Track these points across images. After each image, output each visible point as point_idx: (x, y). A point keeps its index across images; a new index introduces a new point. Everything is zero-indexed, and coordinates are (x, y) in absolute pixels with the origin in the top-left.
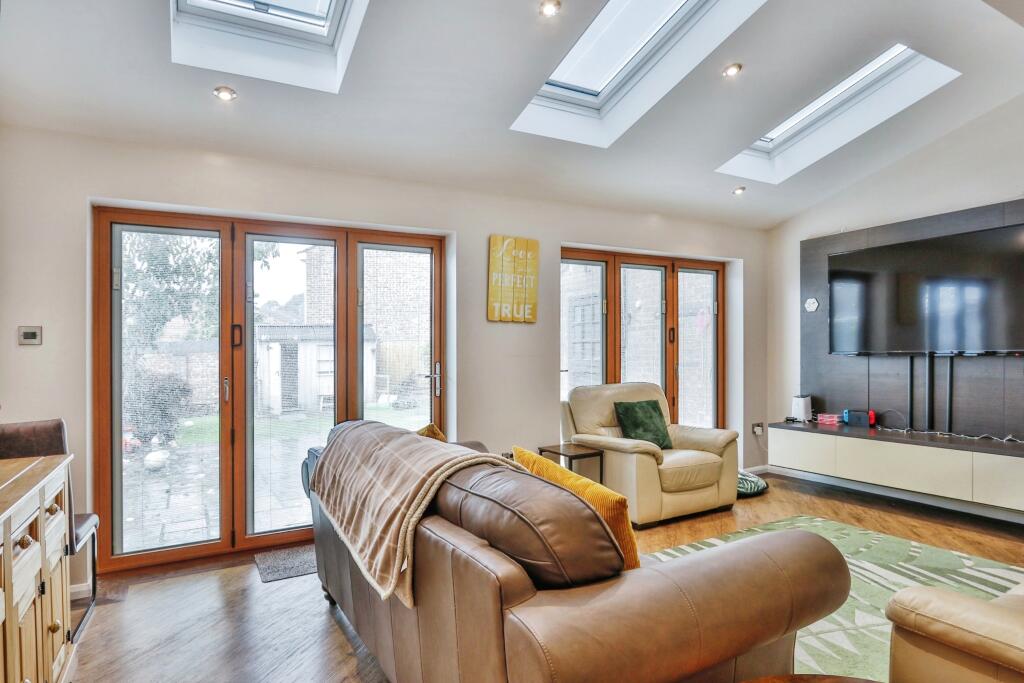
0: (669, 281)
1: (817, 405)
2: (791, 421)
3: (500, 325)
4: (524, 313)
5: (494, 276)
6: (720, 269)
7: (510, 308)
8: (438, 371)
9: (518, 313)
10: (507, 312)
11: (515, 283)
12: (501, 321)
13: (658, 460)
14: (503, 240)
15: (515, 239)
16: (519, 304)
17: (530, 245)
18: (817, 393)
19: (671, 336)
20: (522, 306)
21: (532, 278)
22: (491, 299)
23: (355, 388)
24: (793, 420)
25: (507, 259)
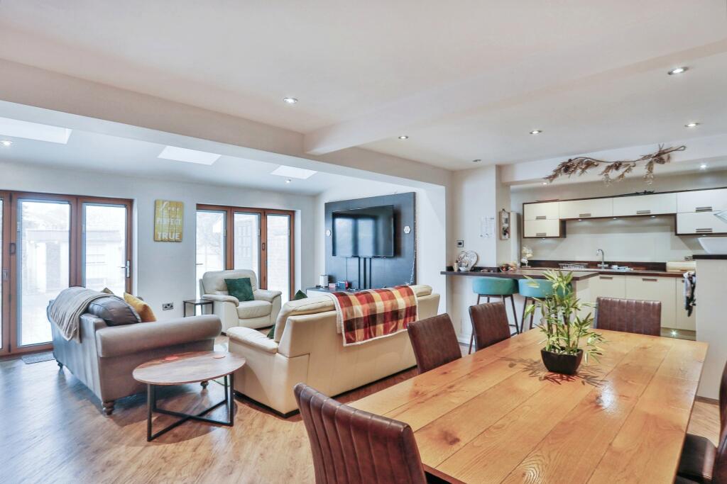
0: (263, 220)
1: (331, 279)
2: (318, 287)
3: (162, 243)
4: (176, 236)
5: (158, 220)
6: (291, 214)
7: (167, 234)
8: (128, 265)
9: (172, 237)
10: (165, 236)
11: (170, 223)
12: (162, 241)
13: (237, 305)
14: (163, 203)
15: (170, 202)
16: (172, 233)
17: (179, 205)
18: (330, 273)
19: (263, 247)
20: (174, 234)
21: (180, 220)
22: (156, 231)
23: (81, 272)
24: (320, 286)
25: (165, 211)
